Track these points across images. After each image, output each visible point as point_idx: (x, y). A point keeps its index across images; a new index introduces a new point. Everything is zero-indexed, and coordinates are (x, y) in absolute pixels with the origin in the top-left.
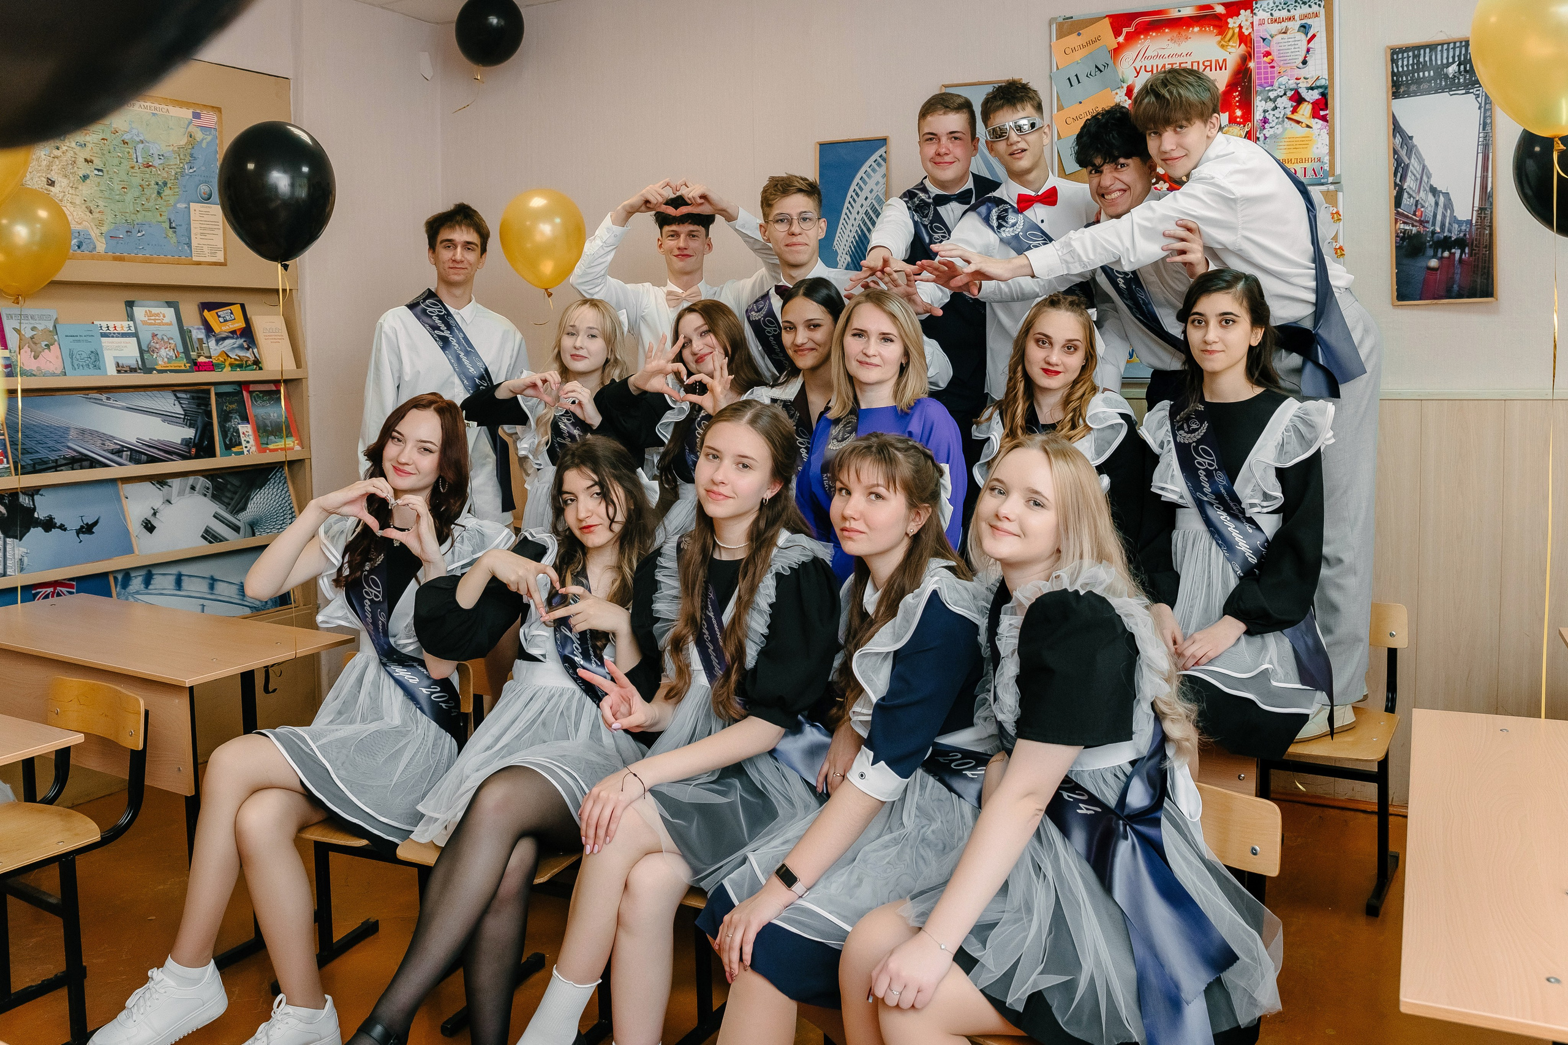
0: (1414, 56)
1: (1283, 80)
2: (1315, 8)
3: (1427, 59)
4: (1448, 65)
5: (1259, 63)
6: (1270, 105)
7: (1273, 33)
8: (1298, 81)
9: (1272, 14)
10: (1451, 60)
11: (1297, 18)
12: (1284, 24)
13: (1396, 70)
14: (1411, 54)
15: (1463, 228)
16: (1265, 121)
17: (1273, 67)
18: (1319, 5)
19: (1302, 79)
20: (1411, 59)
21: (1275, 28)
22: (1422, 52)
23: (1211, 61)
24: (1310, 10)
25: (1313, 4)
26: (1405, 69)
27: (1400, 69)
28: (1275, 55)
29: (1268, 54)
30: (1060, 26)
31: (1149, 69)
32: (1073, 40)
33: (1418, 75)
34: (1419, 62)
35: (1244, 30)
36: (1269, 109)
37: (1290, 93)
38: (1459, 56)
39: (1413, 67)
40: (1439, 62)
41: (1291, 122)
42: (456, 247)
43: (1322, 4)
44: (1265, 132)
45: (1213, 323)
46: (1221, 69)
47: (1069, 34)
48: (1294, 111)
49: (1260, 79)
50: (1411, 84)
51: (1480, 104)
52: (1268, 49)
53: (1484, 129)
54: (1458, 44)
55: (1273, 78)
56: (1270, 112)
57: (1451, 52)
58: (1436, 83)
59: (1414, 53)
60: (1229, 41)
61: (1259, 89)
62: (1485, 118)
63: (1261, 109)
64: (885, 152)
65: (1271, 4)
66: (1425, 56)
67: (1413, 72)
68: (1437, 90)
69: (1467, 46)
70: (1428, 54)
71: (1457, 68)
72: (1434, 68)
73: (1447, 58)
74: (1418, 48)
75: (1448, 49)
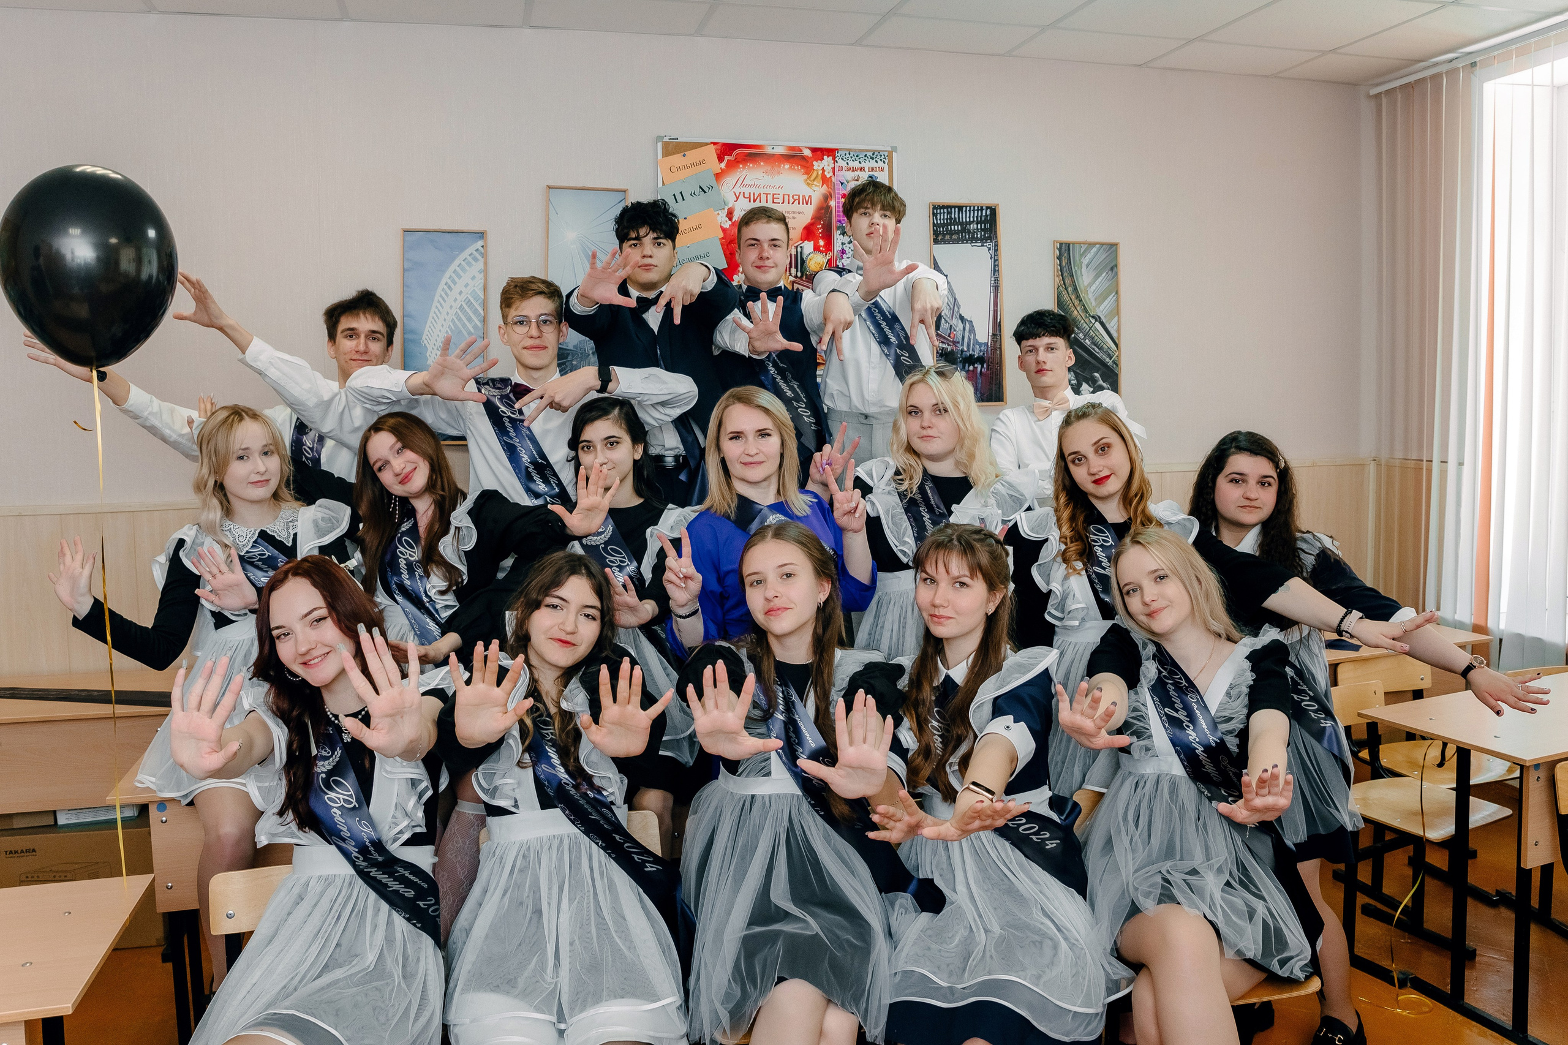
0: (948, 213)
2: (881, 164)
3: (957, 216)
4: (970, 223)
7: (849, 179)
9: (847, 163)
10: (972, 220)
11: (866, 169)
12: (857, 173)
13: (935, 222)
14: (945, 210)
15: (982, 348)
16: (843, 252)
18: (884, 162)
20: (946, 215)
21: (850, 175)
22: (953, 209)
23: (799, 196)
24: (876, 165)
25: (878, 160)
26: (942, 222)
27: (939, 222)
30: (666, 145)
31: (747, 195)
32: (677, 159)
33: (951, 228)
34: (951, 218)
35: (826, 173)
38: (977, 217)
39: (947, 221)
40: (964, 220)
42: (358, 336)
43: (887, 162)
44: (843, 261)
46: (807, 204)
47: (674, 153)
50: (946, 234)
51: (991, 255)
53: (994, 275)
54: (972, 208)
56: (847, 244)
57: (972, 212)
58: (962, 235)
59: (948, 210)
60: (814, 180)
61: (839, 224)
62: (995, 266)
63: (840, 242)
64: (483, 246)
65: (848, 155)
66: (955, 214)
67: (947, 225)
68: (963, 241)
69: (982, 209)
70: (957, 213)
71: (975, 226)
72: (961, 224)
73: (970, 217)
74: (951, 207)
75: (970, 211)
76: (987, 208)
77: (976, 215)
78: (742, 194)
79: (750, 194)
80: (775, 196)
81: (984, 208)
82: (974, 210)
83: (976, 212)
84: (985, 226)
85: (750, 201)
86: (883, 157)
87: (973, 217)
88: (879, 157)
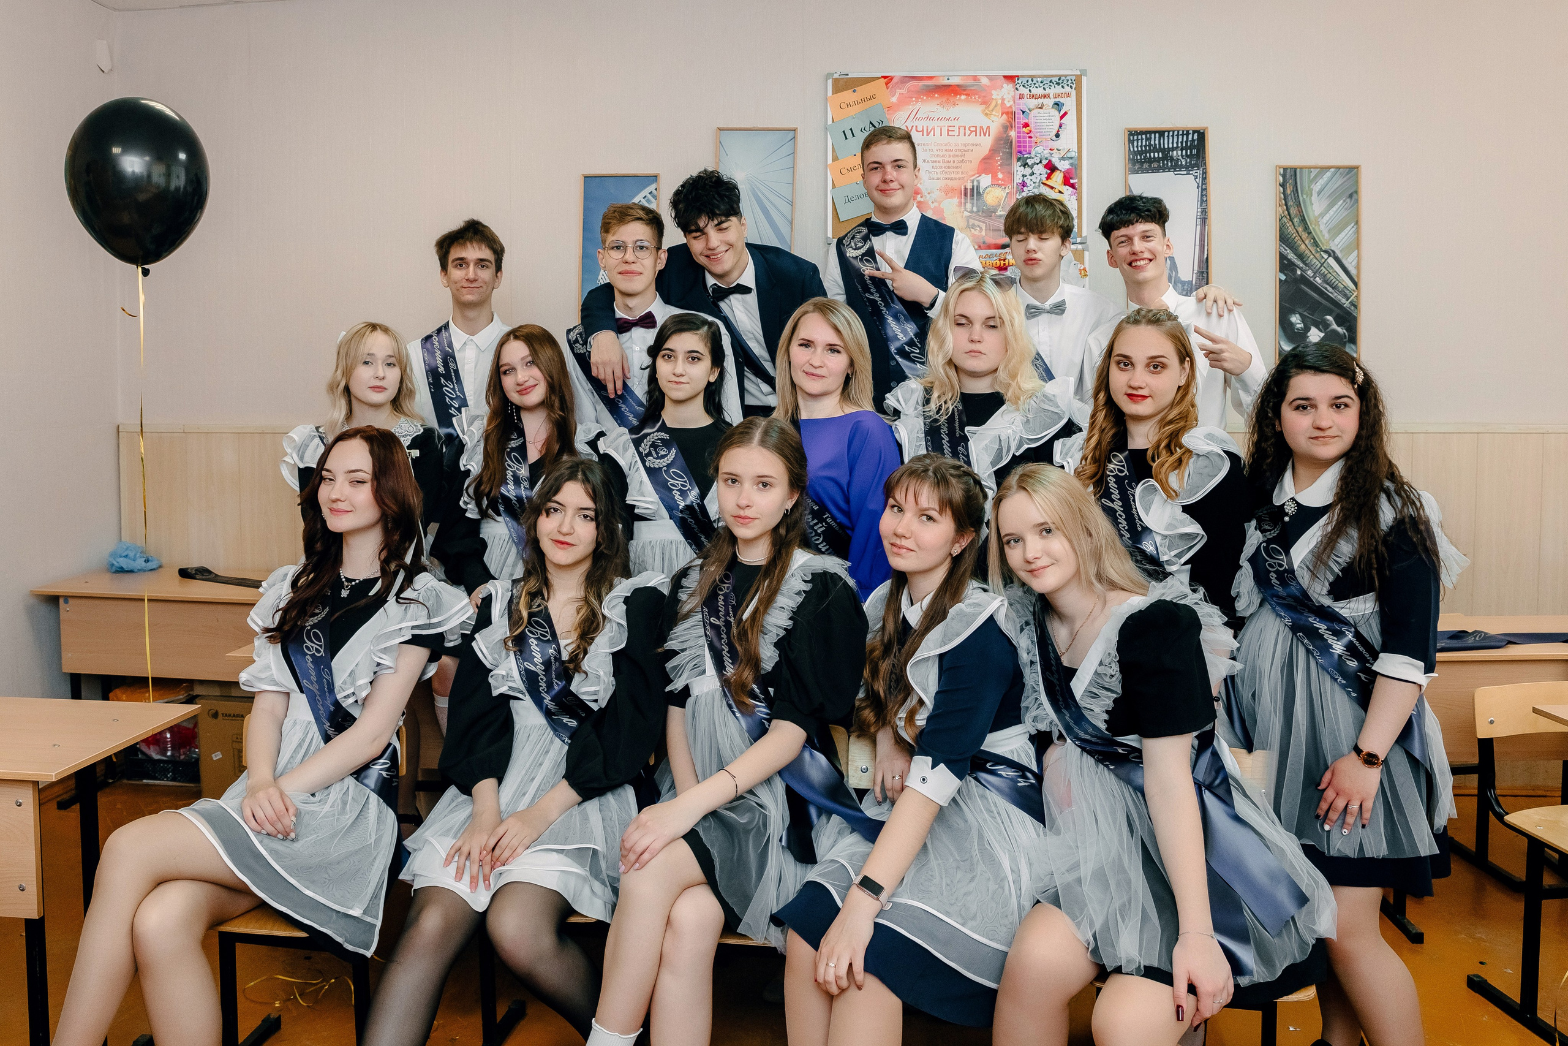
0: (1147, 139)
1: (1039, 149)
2: (1067, 89)
3: (1157, 142)
4: (1173, 149)
5: (1019, 132)
6: (1028, 171)
7: (1031, 107)
8: (1052, 152)
9: (1030, 91)
10: (1175, 145)
11: (1051, 96)
12: (1040, 101)
13: (1132, 149)
14: (1144, 136)
15: (1186, 287)
16: (1024, 184)
17: (1031, 137)
18: (1071, 87)
19: (1055, 151)
20: (1144, 141)
21: (1033, 103)
22: (1153, 135)
23: (976, 127)
24: (1063, 91)
25: (1065, 86)
26: (1140, 149)
27: (1136, 149)
28: (1032, 126)
29: (1026, 125)
30: (836, 82)
31: (920, 129)
32: (848, 96)
33: (1150, 155)
34: (1150, 145)
35: (1006, 102)
36: (1028, 174)
37: (1045, 162)
38: (1182, 143)
39: (1146, 148)
40: (1166, 147)
41: (1046, 187)
43: (1074, 86)
46: (985, 135)
47: (844, 90)
48: (1048, 178)
49: (1019, 147)
50: (1144, 162)
51: (1198, 184)
52: (1026, 121)
53: (1201, 206)
54: (1176, 133)
55: (1030, 147)
56: (1028, 177)
57: (1176, 138)
58: (1163, 163)
59: (1146, 136)
60: (992, 110)
61: (1019, 155)
62: (1202, 196)
63: (1021, 174)
64: (656, 189)
65: (1030, 82)
66: (1155, 140)
67: (1146, 152)
68: (1164, 169)
69: (1188, 134)
70: (1157, 139)
71: (1180, 152)
72: (1163, 150)
73: (1173, 143)
74: (1150, 132)
75: (1173, 136)
76: (1194, 132)
77: (1180, 140)
78: (914, 127)
79: (923, 127)
80: (950, 129)
81: (1191, 132)
83: (1180, 137)
84: (1191, 152)
85: (923, 135)
86: (1070, 81)
87: (1177, 143)
88: (1065, 82)
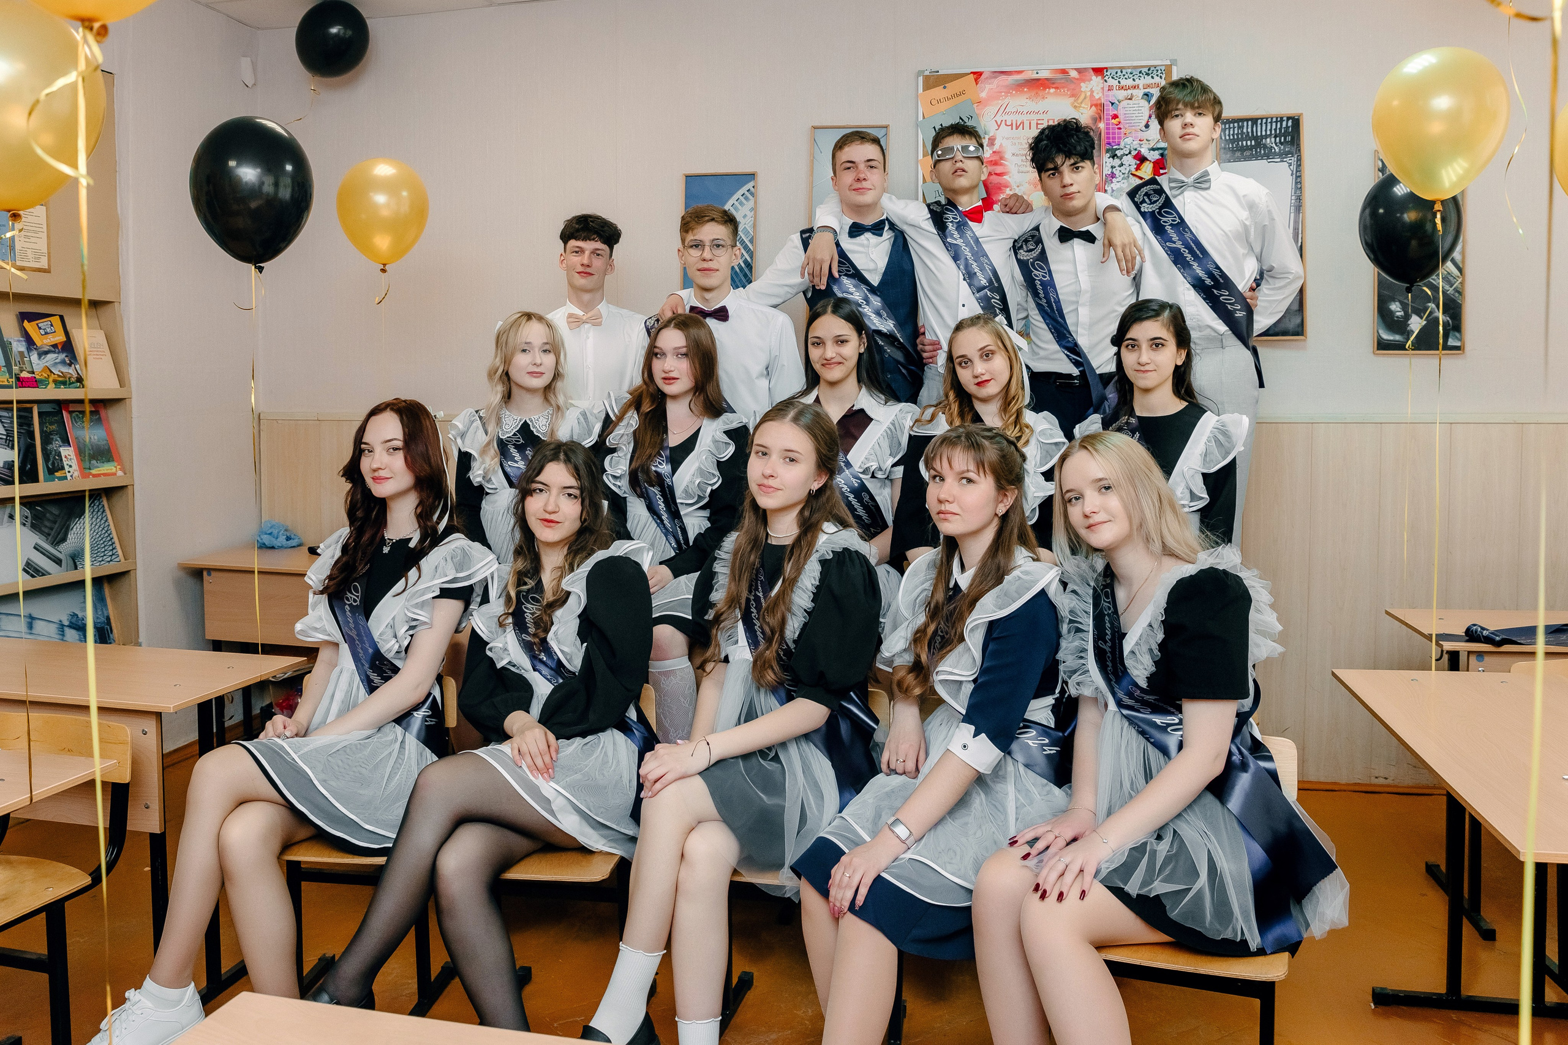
0: (1239, 127)
1: (1129, 140)
3: (1249, 130)
4: (1266, 137)
5: (1108, 124)
6: (1117, 162)
7: (1121, 99)
8: (1141, 142)
9: (1119, 82)
10: (1268, 133)
11: (1141, 87)
12: (1130, 92)
14: (1236, 125)
16: (1113, 175)
17: (1120, 129)
18: (1161, 77)
19: (1145, 141)
20: (1236, 129)
21: (1122, 94)
22: (1245, 123)
24: (1152, 81)
25: (1155, 76)
26: (1232, 137)
28: (1121, 118)
29: (1115, 117)
30: (927, 79)
31: (1008, 122)
32: (938, 92)
33: (1242, 143)
34: (1242, 133)
35: (1095, 94)
36: (1117, 165)
37: (1134, 153)
38: (1275, 130)
39: (1238, 136)
40: (1259, 134)
43: (1163, 76)
44: (1111, 184)
45: (1145, 346)
47: (934, 87)
48: (1138, 169)
49: (1108, 138)
50: (1236, 151)
51: (1293, 171)
52: (1115, 112)
53: (1295, 193)
54: (1269, 120)
55: (1120, 138)
56: (1117, 168)
57: (1269, 125)
58: (1256, 151)
59: (1238, 124)
60: (1081, 103)
61: (1108, 147)
62: (1296, 183)
63: (1110, 165)
64: (754, 187)
65: (1119, 73)
66: (1247, 128)
67: (1238, 140)
68: (1257, 157)
69: (1282, 120)
70: (1250, 126)
71: (1273, 140)
72: (1256, 138)
73: (1266, 131)
74: (1242, 120)
75: (1266, 123)
76: (1288, 118)
77: (1274, 127)
78: (1004, 122)
79: (1012, 121)
80: (1039, 122)
81: (1285, 119)
82: (1271, 123)
83: (1274, 124)
84: (1285, 139)
85: (1012, 129)
86: (1160, 71)
87: (1271, 130)
88: (1155, 72)
